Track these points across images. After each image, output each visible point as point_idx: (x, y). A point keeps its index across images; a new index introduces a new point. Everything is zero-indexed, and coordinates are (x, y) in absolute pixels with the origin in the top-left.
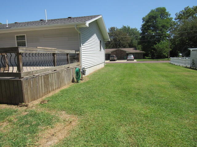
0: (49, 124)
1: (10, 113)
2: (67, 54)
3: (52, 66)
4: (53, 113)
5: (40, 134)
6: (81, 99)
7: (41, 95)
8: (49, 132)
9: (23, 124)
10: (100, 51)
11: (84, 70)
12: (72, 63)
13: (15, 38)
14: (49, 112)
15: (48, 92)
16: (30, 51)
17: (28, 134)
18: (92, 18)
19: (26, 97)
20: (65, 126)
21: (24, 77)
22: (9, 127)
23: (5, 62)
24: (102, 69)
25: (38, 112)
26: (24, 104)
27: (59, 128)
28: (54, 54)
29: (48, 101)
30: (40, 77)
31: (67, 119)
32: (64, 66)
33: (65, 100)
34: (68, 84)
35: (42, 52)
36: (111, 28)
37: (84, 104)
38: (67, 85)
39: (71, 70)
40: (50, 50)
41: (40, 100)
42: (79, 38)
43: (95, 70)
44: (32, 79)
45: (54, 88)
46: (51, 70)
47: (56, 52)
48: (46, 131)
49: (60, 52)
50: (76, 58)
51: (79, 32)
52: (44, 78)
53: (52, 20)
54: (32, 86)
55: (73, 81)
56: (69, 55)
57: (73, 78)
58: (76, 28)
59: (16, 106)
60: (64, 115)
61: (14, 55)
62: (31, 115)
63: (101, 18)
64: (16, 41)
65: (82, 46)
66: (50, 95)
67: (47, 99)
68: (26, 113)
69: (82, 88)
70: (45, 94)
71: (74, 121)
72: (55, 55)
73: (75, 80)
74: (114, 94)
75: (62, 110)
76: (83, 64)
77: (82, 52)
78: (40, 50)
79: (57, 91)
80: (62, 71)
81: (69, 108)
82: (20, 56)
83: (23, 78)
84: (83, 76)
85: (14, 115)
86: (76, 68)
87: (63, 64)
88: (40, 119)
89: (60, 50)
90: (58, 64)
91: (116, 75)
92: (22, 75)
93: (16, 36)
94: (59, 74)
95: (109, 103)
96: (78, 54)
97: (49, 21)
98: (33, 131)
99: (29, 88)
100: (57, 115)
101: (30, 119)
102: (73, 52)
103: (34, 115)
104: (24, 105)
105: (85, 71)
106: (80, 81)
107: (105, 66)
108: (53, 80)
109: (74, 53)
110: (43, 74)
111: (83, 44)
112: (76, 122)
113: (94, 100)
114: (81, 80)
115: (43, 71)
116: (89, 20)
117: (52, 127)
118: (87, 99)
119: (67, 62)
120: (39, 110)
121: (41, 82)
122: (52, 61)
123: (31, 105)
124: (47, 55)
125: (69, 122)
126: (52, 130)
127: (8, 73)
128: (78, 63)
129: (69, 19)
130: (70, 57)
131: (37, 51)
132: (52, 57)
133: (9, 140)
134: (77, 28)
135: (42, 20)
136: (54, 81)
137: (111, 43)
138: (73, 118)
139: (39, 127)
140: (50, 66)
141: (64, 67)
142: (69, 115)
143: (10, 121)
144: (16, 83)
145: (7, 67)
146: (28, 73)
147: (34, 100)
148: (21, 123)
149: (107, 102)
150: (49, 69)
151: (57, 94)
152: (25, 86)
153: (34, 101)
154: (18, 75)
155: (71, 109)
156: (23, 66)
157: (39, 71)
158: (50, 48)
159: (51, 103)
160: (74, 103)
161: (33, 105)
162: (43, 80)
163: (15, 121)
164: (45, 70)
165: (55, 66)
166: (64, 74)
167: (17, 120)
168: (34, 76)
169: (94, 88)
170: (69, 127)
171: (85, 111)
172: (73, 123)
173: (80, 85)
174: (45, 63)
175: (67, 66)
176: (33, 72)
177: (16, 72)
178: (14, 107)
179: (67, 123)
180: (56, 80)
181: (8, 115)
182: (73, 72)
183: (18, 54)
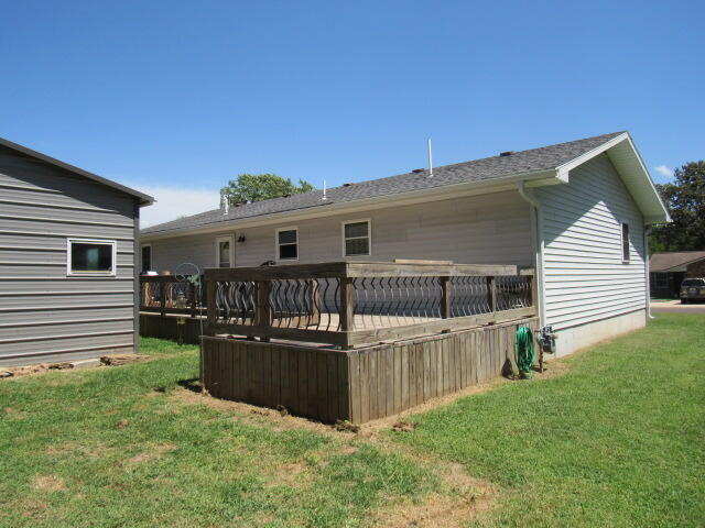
0: (408, 491)
1: (313, 443)
2: (489, 279)
3: (437, 316)
4: (424, 463)
5: (380, 512)
6: (523, 435)
7: (398, 404)
8: (405, 512)
9: (340, 476)
10: (624, 264)
11: (549, 334)
12: (506, 307)
13: (341, 230)
14: (414, 458)
15: (420, 398)
16: (374, 271)
17: (351, 506)
18: (583, 152)
19: (355, 403)
20: (453, 507)
21: (356, 346)
22: (307, 476)
23: (311, 302)
24: (634, 334)
25: (382, 454)
26: (348, 423)
27: (435, 509)
28: (443, 280)
29: (415, 426)
30: (397, 350)
31: (463, 489)
32: (473, 318)
33: (469, 430)
34: (488, 379)
35: (407, 275)
36: (684, 168)
37: (529, 452)
38: (484, 382)
39: (502, 332)
40: (432, 268)
41: (393, 419)
42: (533, 221)
43: (599, 338)
44: (375, 353)
45: (440, 389)
46: (433, 328)
47: (452, 272)
48: (398, 508)
49: (465, 272)
50: (521, 291)
51: (533, 202)
52: (410, 353)
53: (449, 168)
54: (373, 374)
55: (507, 372)
56: (493, 282)
57: (508, 361)
58: (521, 192)
59: (329, 427)
60: (456, 476)
61: (333, 282)
62: (363, 457)
63: (626, 141)
64: (343, 239)
65: (544, 251)
66: (425, 408)
67: (413, 421)
68: (352, 450)
69: (533, 399)
70: (408, 404)
71: (483, 497)
72: (448, 284)
73: (515, 368)
74: (660, 435)
75: (454, 459)
76: (547, 314)
77: (545, 272)
78: (403, 267)
79: (449, 400)
80: (467, 334)
81: (475, 458)
82: (349, 287)
83: (351, 347)
84: (546, 356)
85: (321, 451)
86: (517, 326)
87: (472, 310)
88: (385, 472)
89: (464, 267)
90: (455, 310)
91: (693, 364)
92: (351, 340)
93: (344, 223)
94: (456, 344)
95: (628, 464)
96: (529, 278)
97: (437, 170)
98: (364, 499)
99: (364, 378)
100: (434, 471)
101: (359, 466)
102: (511, 271)
103: (370, 458)
104: (349, 427)
105: (554, 338)
106: (531, 374)
107: (649, 322)
108: (437, 360)
109: (515, 273)
110: (407, 339)
111: (548, 241)
112: (492, 503)
113: (568, 445)
114: (539, 370)
115: (408, 333)
116: (572, 157)
117: (414, 502)
118: (543, 438)
119: (487, 303)
120: (386, 449)
121: (401, 364)
122: (439, 300)
123: (368, 430)
124: (422, 281)
125: (469, 497)
126: (413, 508)
127: (317, 332)
128: (530, 310)
129: (505, 159)
130: (497, 286)
131: (392, 271)
132: (438, 287)
133: (304, 508)
134: (525, 190)
135: (417, 171)
136: (440, 366)
137: (689, 228)
138: (483, 490)
139: (380, 493)
140: (430, 316)
141: (476, 321)
142: (473, 479)
143: (311, 463)
144: (334, 362)
145: (316, 315)
146: (367, 335)
147: (378, 416)
148: (337, 473)
149: (620, 459)
150: (425, 326)
151: (446, 410)
152: (355, 371)
153: (377, 421)
154: (339, 338)
155: (482, 460)
156: (354, 313)
157: (398, 331)
158: (431, 262)
159: (422, 433)
160: (494, 443)
161: (373, 430)
162: (405, 360)
163: (324, 465)
164: (415, 328)
165: (444, 317)
166: (474, 346)
167: (327, 463)
168: (381, 344)
169: (581, 405)
170: (465, 511)
171: (527, 473)
172: (481, 505)
173: (531, 386)
174: (422, 306)
175: (486, 318)
176: (378, 331)
177: (335, 330)
178: (323, 429)
179: (461, 501)
180: (446, 362)
181: (307, 447)
182: (506, 340)
183: (344, 281)
